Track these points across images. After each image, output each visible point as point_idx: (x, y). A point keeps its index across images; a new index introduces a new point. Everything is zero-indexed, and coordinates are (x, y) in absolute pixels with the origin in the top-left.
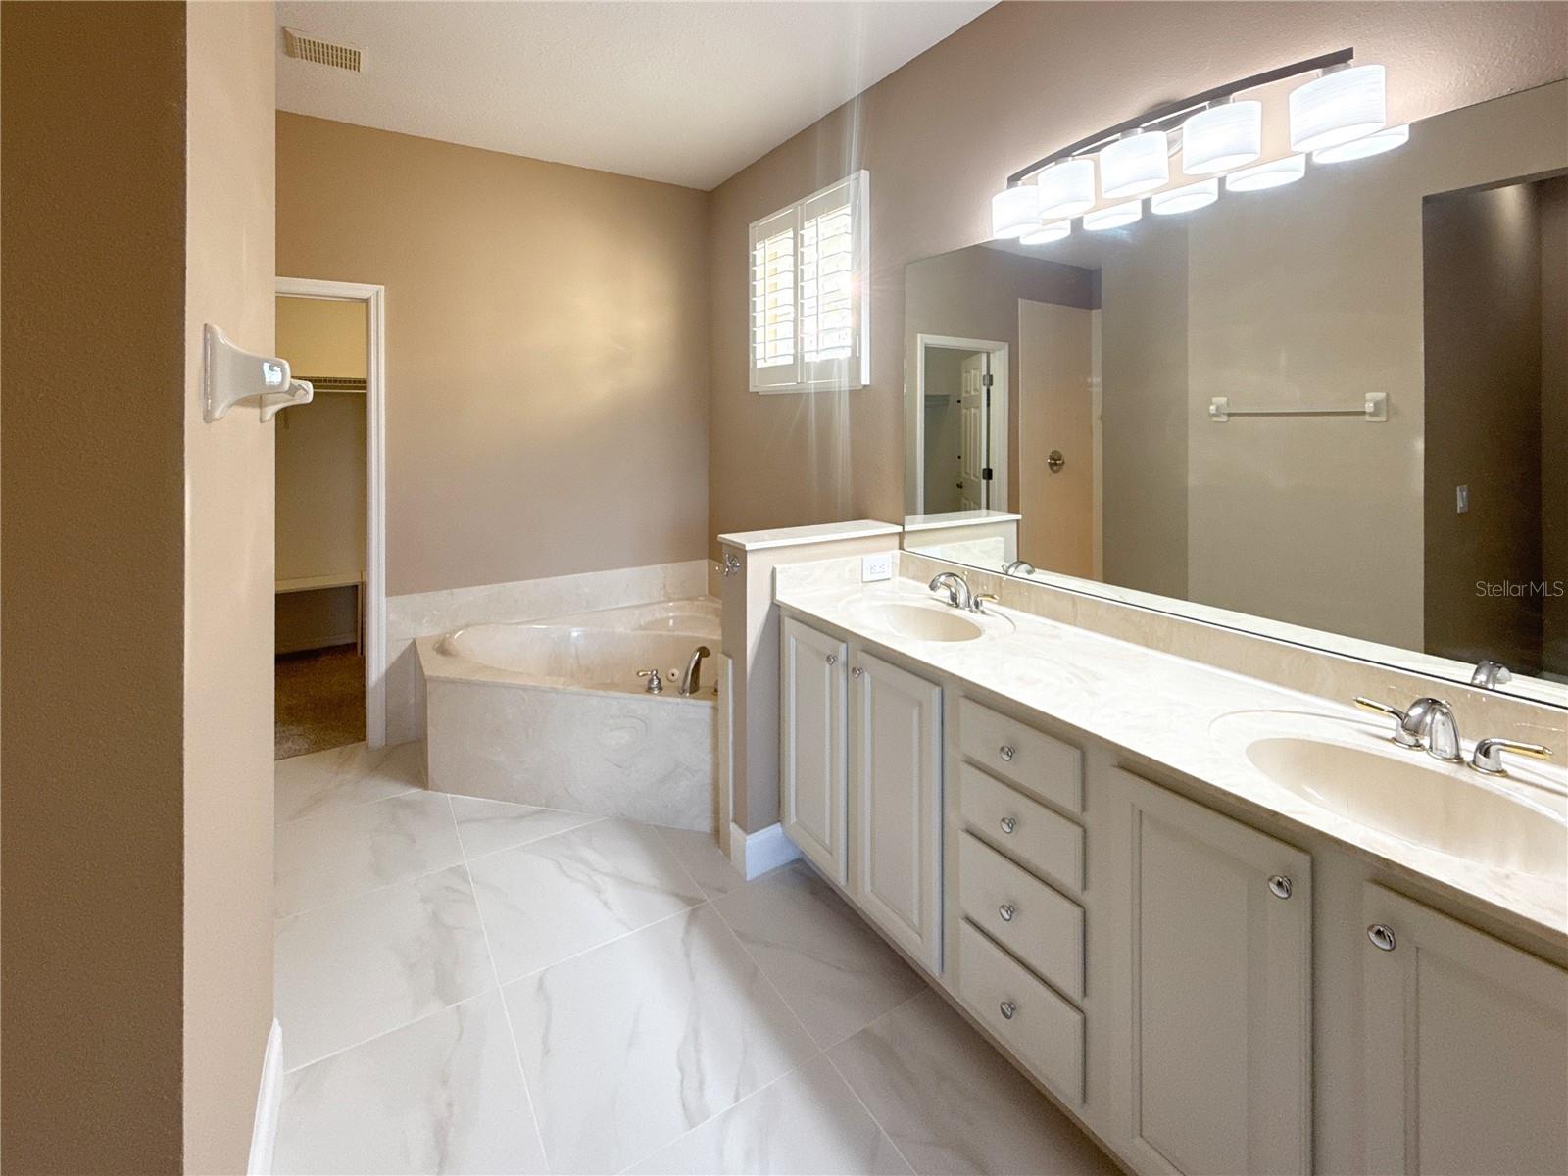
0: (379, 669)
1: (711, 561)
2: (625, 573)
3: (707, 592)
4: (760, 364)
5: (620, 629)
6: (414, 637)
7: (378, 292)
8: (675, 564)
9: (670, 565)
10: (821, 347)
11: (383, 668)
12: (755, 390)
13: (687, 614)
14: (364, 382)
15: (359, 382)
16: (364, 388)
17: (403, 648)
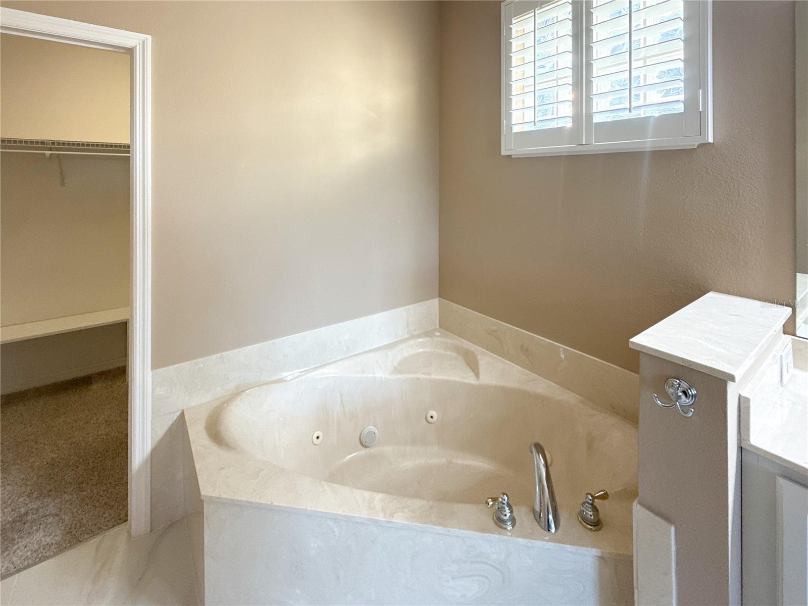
0: (143, 451)
1: (441, 299)
2: (379, 318)
3: (438, 326)
4: (516, 129)
5: (380, 374)
6: (181, 408)
7: (144, 42)
8: (415, 305)
9: (411, 306)
10: (634, 104)
11: (148, 448)
12: (509, 153)
13: (428, 350)
14: (129, 147)
15: (125, 147)
16: (128, 152)
17: (170, 423)
